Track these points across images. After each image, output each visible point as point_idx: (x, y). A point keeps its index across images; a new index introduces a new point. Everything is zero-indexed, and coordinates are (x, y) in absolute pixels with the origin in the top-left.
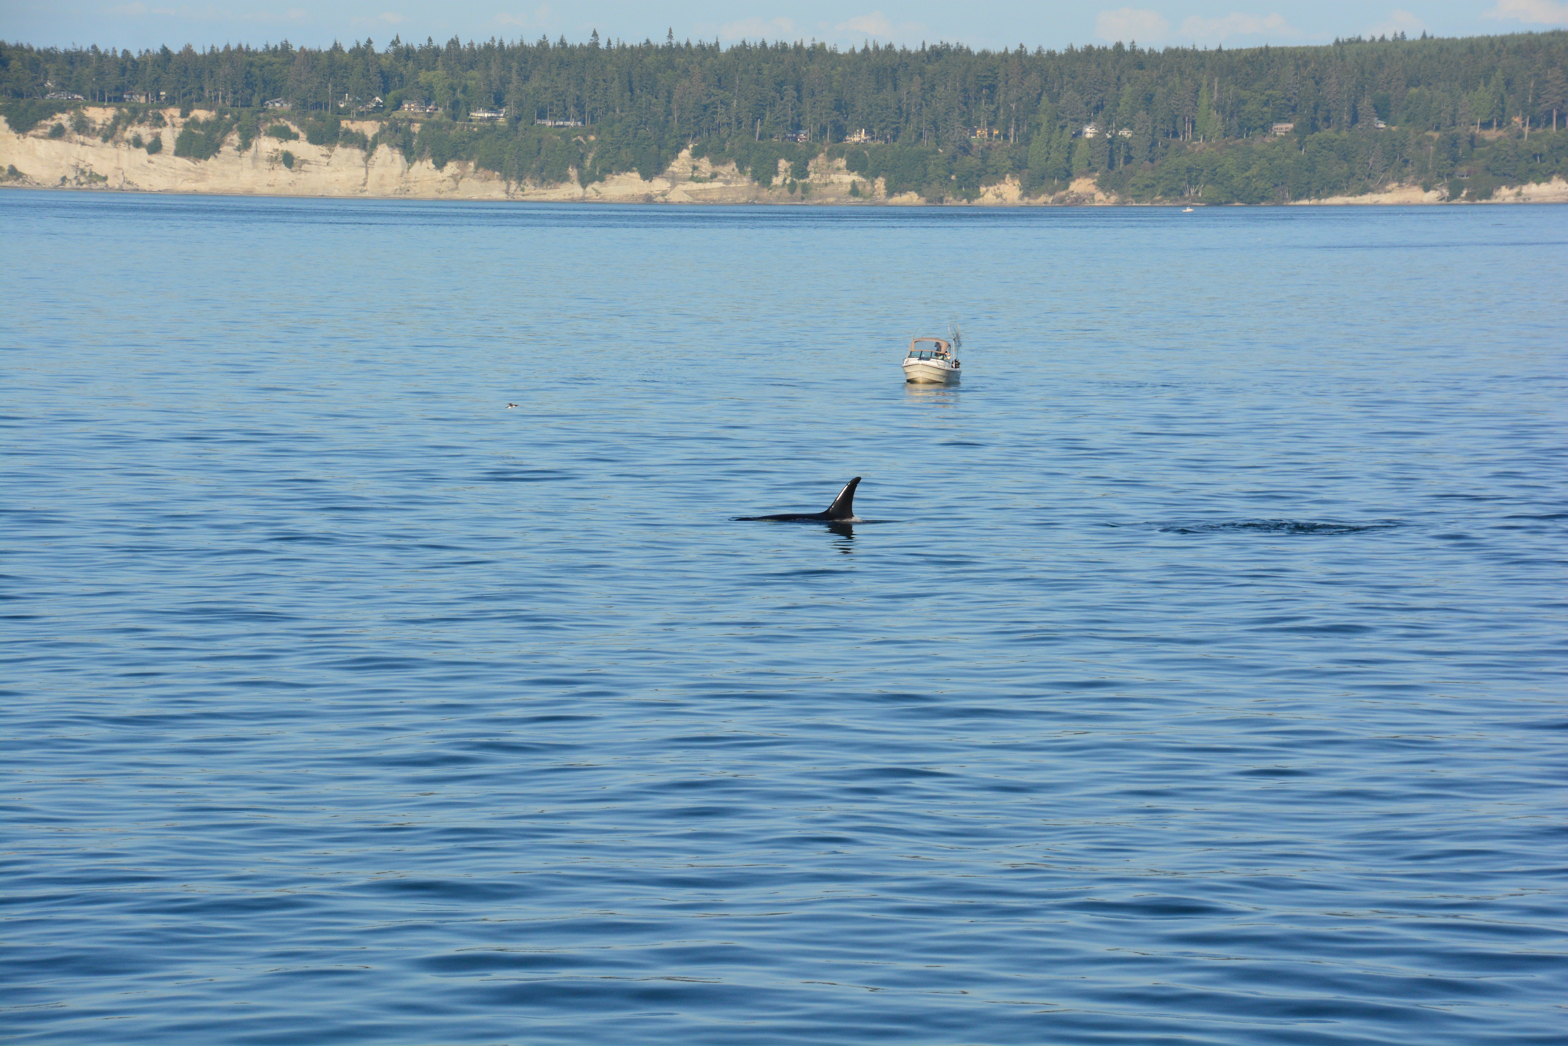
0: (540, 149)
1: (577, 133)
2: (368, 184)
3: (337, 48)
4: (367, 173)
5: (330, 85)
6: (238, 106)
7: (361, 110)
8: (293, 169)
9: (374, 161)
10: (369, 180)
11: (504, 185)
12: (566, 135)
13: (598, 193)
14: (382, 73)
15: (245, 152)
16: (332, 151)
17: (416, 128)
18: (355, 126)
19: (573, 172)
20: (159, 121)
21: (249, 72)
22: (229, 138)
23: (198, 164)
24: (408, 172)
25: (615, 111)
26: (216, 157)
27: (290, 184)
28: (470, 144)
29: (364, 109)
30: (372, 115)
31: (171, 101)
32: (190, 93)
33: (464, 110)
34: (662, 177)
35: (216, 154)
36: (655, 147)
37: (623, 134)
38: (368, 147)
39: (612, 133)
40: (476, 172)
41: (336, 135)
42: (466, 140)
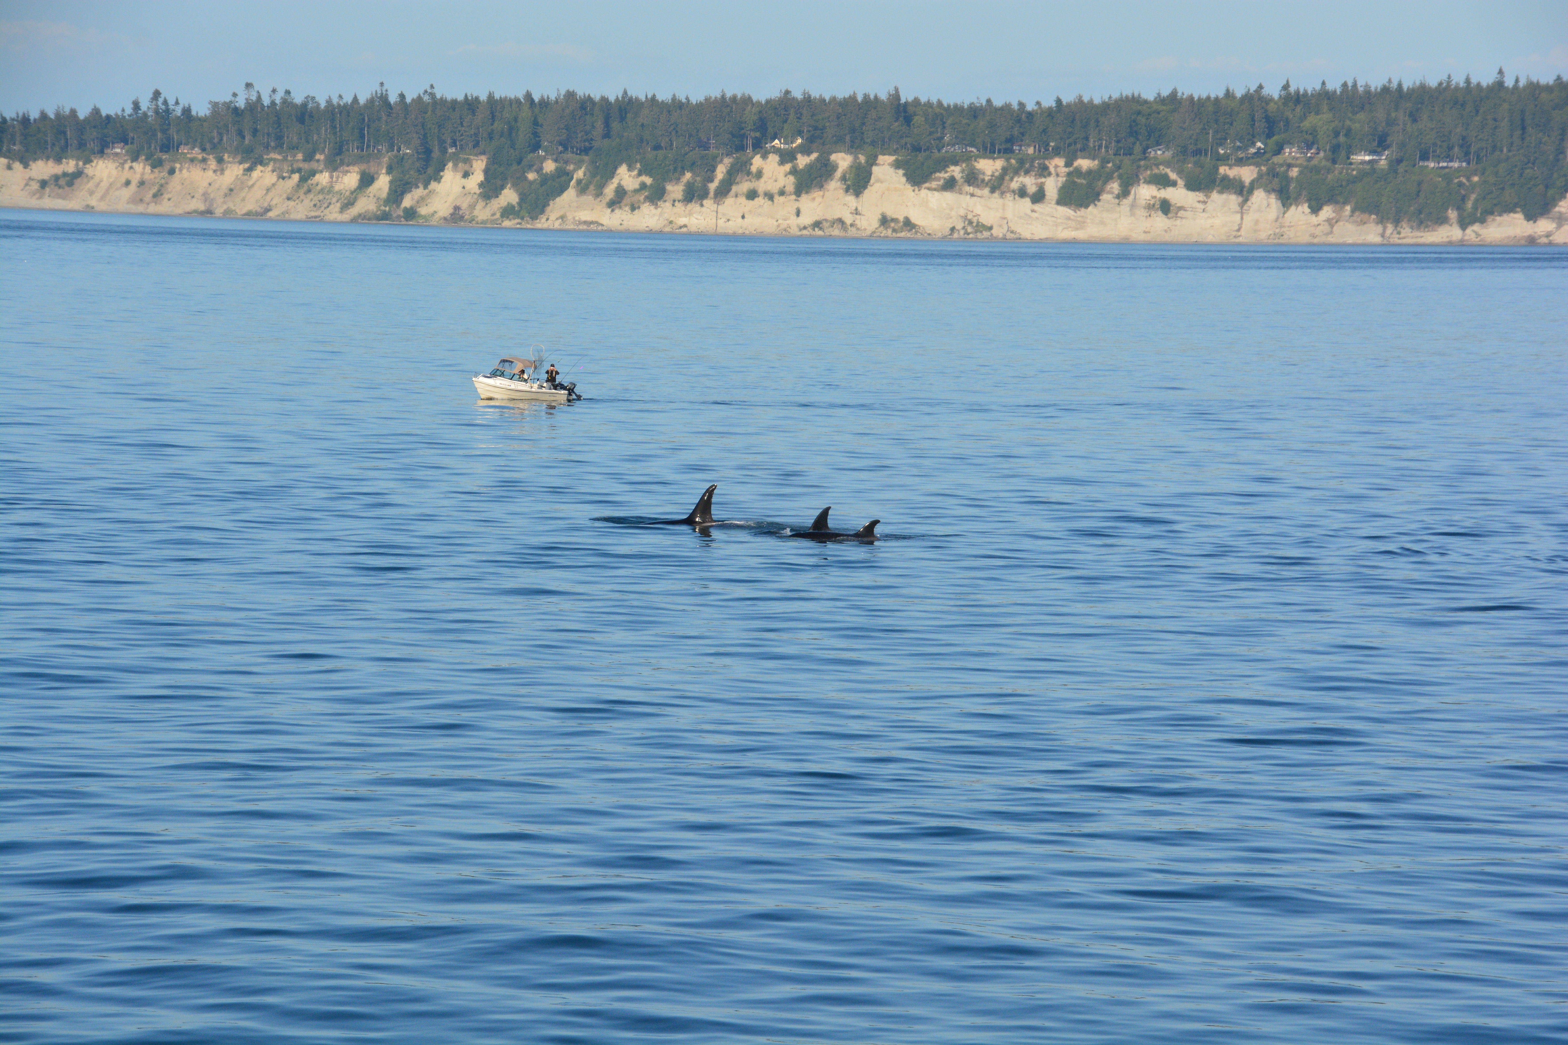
0: (1419, 192)
1: (1461, 173)
2: (1242, 229)
3: (1229, 94)
4: (1242, 218)
5: (1211, 132)
6: (1120, 155)
7: (1241, 156)
8: (1170, 215)
9: (1250, 207)
10: (1244, 226)
11: (1380, 228)
12: (1448, 177)
13: (1478, 235)
14: (1267, 118)
15: (1124, 200)
16: (1208, 197)
17: (1294, 172)
18: (1232, 172)
19: (1452, 214)
20: (1044, 171)
21: (1134, 121)
22: (1109, 187)
23: (1078, 212)
24: (1283, 217)
25: (1502, 151)
26: (1096, 205)
27: (1166, 231)
28: (1348, 188)
29: (1243, 155)
30: (1251, 161)
31: (1057, 152)
32: (1075, 143)
33: (1343, 153)
34: (1548, 218)
35: (1096, 202)
36: (1541, 187)
37: (1509, 174)
38: (1245, 193)
39: (1496, 174)
40: (1351, 216)
41: (1213, 181)
42: (1344, 183)
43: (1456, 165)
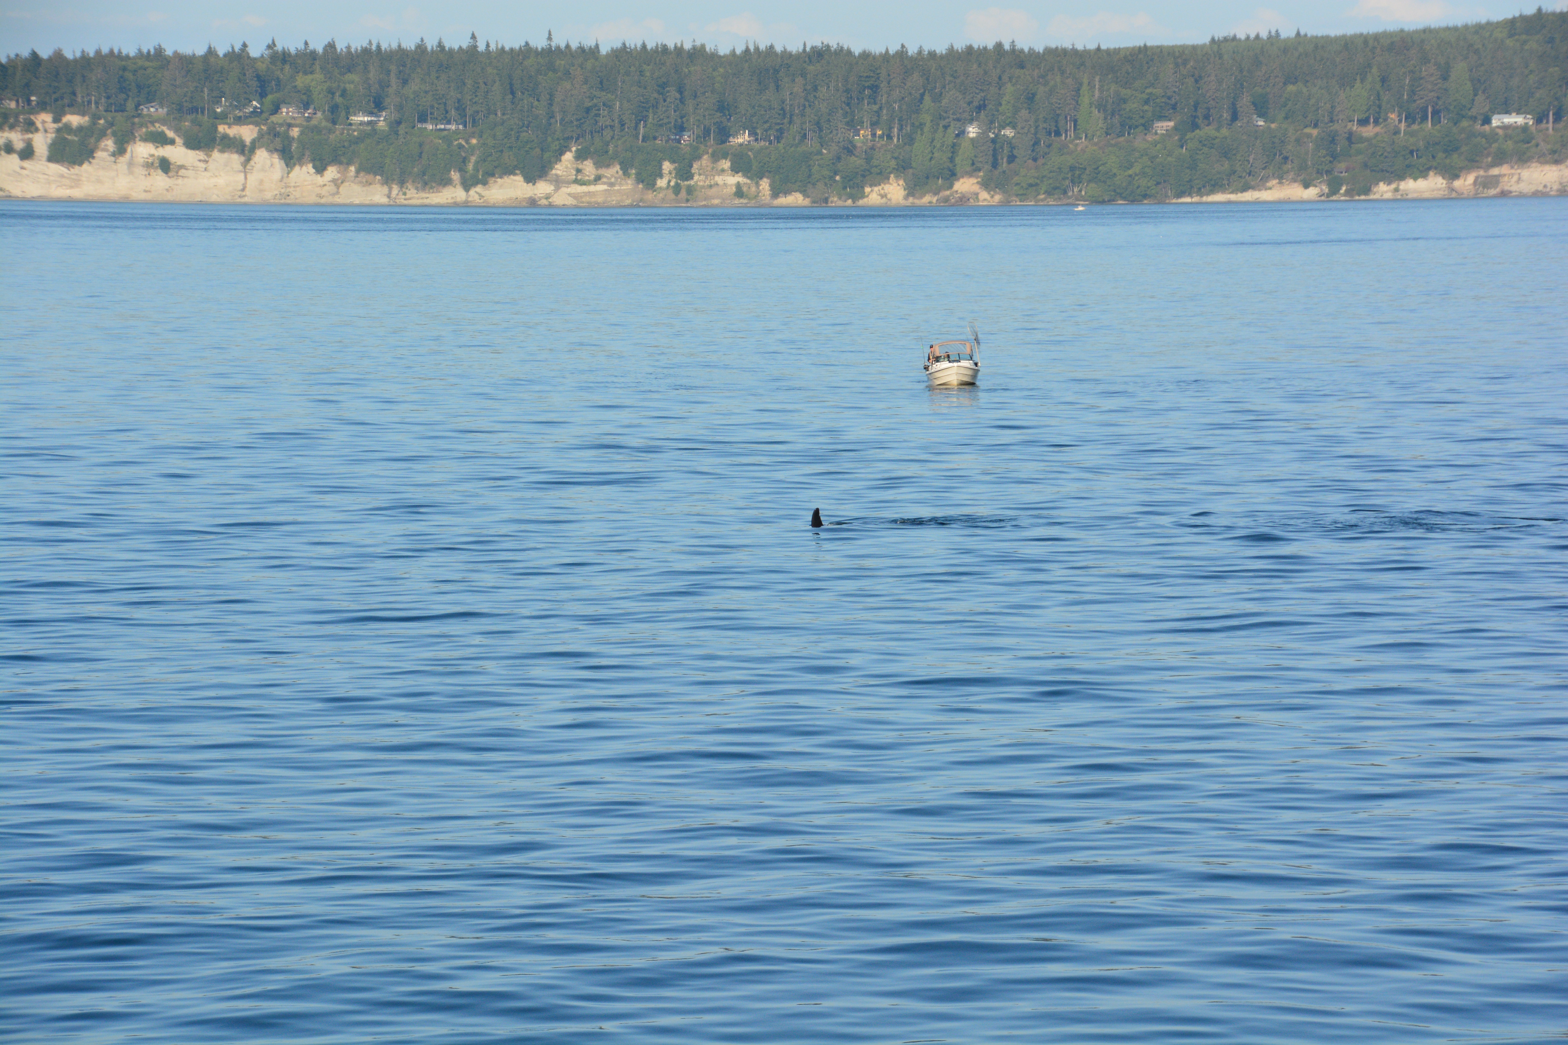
0: (421, 153)
1: (459, 136)
2: (247, 189)
3: (211, 52)
4: (246, 178)
5: (206, 90)
6: (111, 111)
7: (238, 115)
8: (170, 174)
9: (253, 166)
10: (248, 186)
11: (385, 189)
12: (448, 139)
13: (481, 196)
14: (258, 77)
15: (120, 158)
16: (209, 156)
17: (295, 132)
18: (233, 131)
19: (455, 176)
20: (30, 127)
21: (122, 77)
22: (103, 144)
23: (72, 170)
24: (288, 177)
25: (496, 114)
26: (90, 163)
27: (167, 190)
28: (351, 149)
29: (241, 114)
30: (250, 120)
31: (43, 106)
32: (62, 98)
33: (343, 114)
34: (546, 180)
35: (91, 160)
36: (538, 150)
37: (506, 137)
38: (247, 152)
39: (494, 137)
40: (356, 177)
41: (213, 140)
42: (346, 144)
43: (453, 127)
